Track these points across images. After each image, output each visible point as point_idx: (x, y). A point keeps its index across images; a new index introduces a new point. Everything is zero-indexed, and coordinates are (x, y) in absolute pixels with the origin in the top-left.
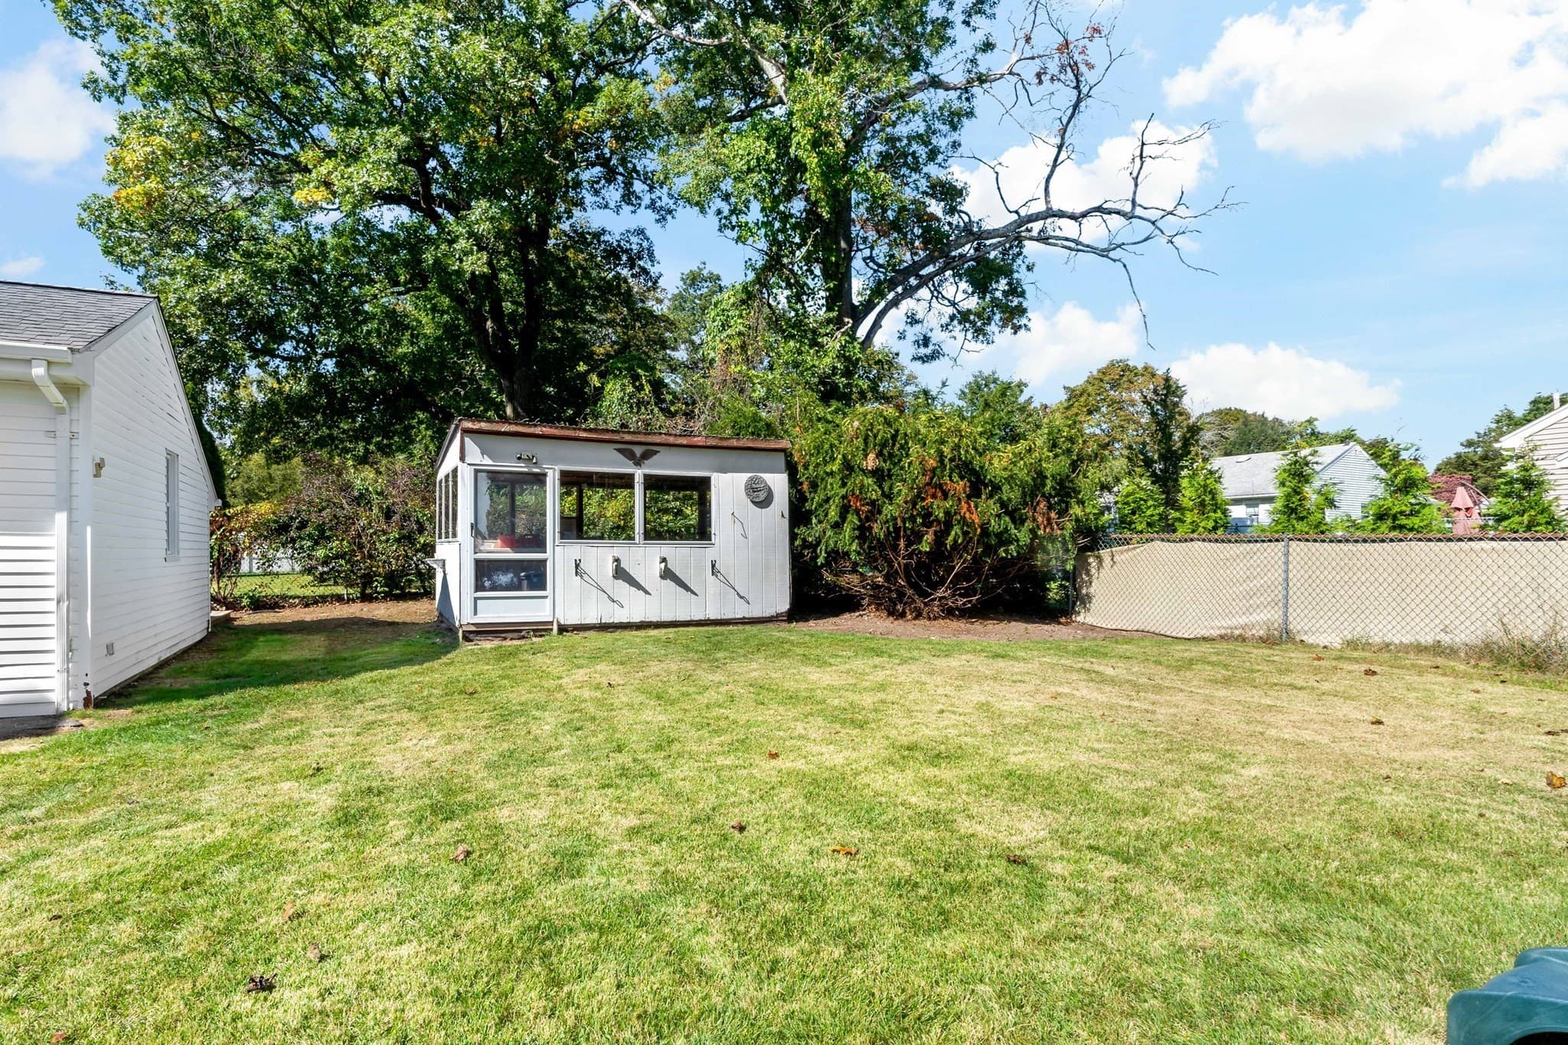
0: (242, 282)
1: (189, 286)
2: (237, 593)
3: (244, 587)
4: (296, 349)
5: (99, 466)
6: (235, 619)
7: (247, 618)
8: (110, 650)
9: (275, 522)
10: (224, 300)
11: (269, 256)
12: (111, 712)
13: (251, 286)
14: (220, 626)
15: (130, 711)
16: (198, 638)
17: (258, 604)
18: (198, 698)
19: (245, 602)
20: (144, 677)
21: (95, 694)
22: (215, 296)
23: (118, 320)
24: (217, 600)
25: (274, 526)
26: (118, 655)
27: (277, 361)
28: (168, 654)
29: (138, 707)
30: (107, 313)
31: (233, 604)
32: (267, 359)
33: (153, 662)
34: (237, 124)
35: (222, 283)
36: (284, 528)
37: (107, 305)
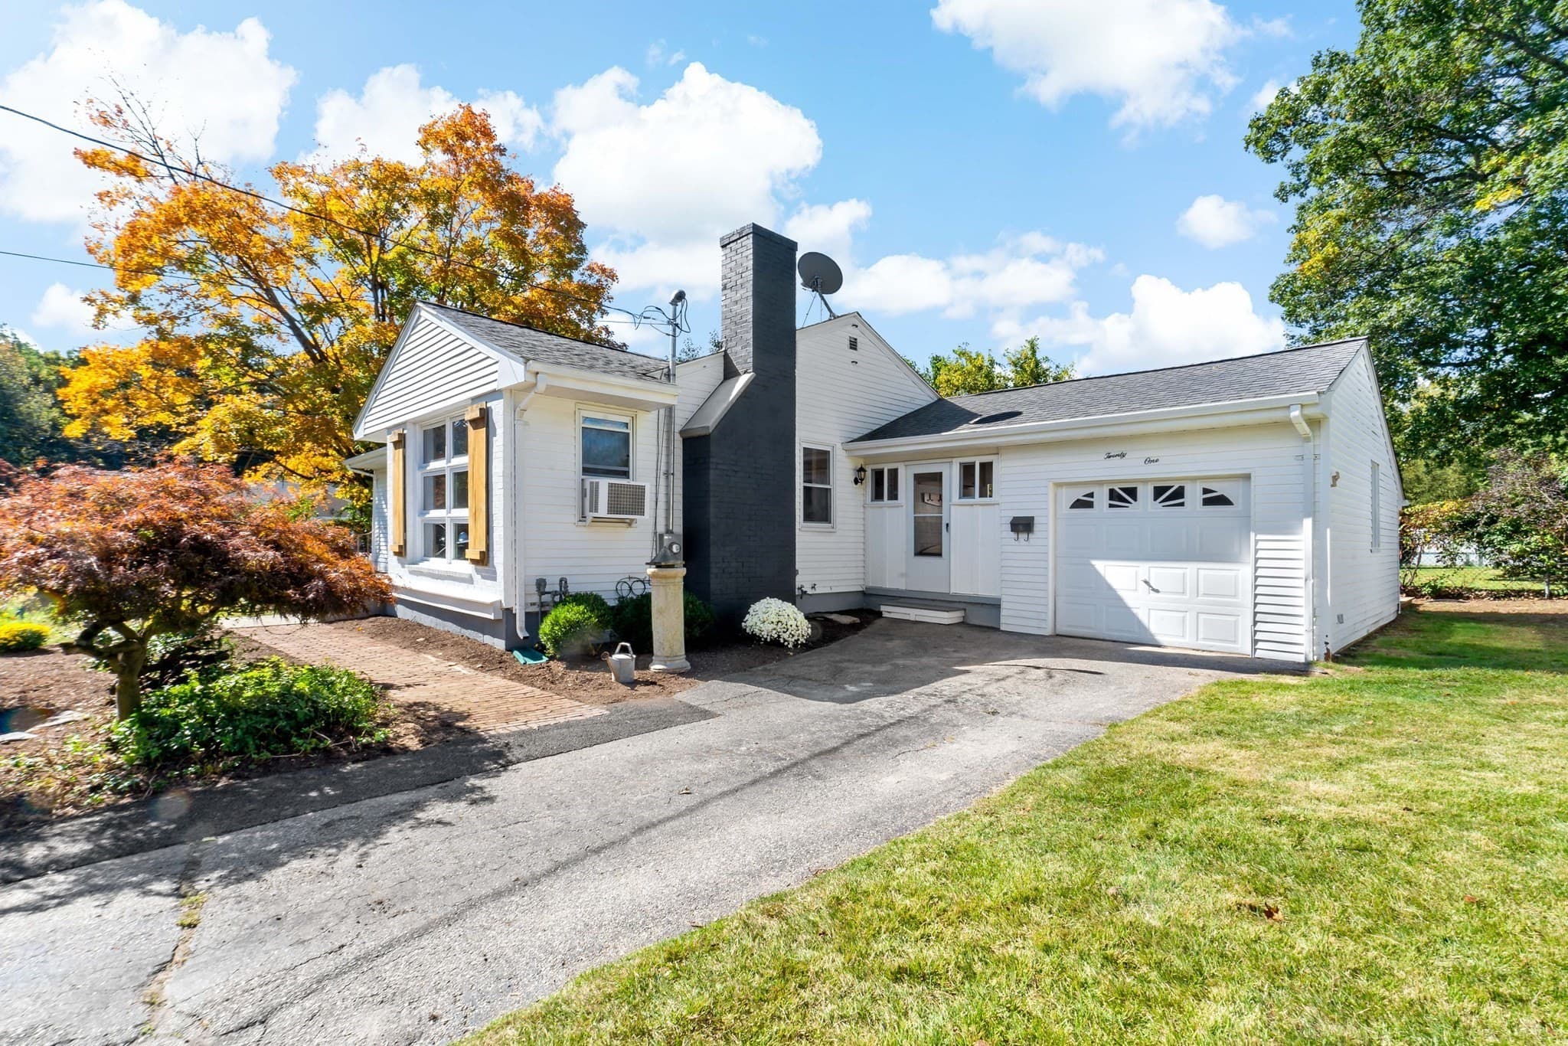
0: (1414, 305)
1: (1359, 323)
2: (1417, 582)
3: (1423, 578)
4: (1470, 354)
5: (1335, 478)
6: (1418, 605)
7: (1429, 605)
8: (1340, 619)
9: (1458, 518)
10: (1395, 325)
11: (1434, 275)
12: (1346, 667)
13: (1423, 307)
14: (1407, 610)
15: (1361, 669)
16: (1392, 618)
17: (1439, 594)
18: (1422, 668)
19: (1426, 590)
20: (1358, 644)
21: (1332, 652)
22: (1386, 324)
23: (1344, 363)
24: (1405, 590)
25: (1458, 522)
26: (1347, 623)
27: (1447, 369)
28: (1373, 629)
29: (1369, 667)
30: (1333, 360)
31: (1414, 592)
32: (1435, 370)
33: (1364, 633)
34: (1405, 166)
35: (1393, 312)
36: (1470, 524)
37: (1330, 354)
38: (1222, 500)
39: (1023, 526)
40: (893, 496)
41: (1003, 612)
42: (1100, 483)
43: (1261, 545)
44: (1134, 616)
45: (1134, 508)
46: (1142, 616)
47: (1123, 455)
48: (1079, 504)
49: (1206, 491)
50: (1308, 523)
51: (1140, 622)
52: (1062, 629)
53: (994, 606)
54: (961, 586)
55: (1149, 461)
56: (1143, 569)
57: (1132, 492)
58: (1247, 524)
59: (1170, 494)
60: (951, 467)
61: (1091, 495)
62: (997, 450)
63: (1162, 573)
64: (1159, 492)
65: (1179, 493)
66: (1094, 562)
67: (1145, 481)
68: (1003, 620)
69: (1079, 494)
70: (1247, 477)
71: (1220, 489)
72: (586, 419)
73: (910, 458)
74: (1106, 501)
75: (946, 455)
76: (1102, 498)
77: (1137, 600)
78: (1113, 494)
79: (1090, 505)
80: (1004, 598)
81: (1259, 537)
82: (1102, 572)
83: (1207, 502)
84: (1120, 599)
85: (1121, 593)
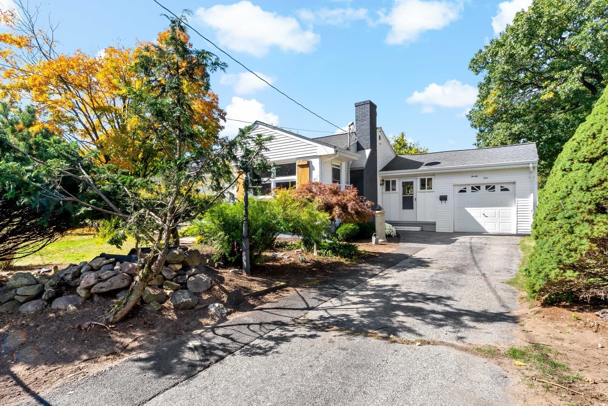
30: (531, 150)
38: (506, 190)
39: (443, 198)
40: (394, 189)
41: (437, 226)
42: (469, 185)
43: (519, 202)
44: (480, 225)
45: (479, 193)
46: (482, 224)
47: (477, 176)
48: (461, 191)
49: (501, 187)
50: (532, 195)
51: (482, 227)
52: (456, 230)
53: (434, 224)
54: (421, 219)
55: (485, 178)
56: (483, 210)
57: (479, 187)
58: (515, 195)
59: (491, 188)
60: (416, 180)
61: (465, 188)
62: (434, 174)
63: (488, 211)
64: (487, 187)
65: (494, 187)
66: (466, 209)
67: (483, 184)
68: (437, 228)
69: (462, 188)
70: (514, 183)
71: (506, 186)
72: (333, 165)
73: (400, 177)
74: (471, 190)
75: (415, 176)
76: (469, 189)
77: (481, 220)
78: (473, 188)
79: (465, 191)
80: (437, 222)
81: (519, 199)
82: (469, 212)
83: (502, 190)
84: (475, 220)
85: (476, 218)
